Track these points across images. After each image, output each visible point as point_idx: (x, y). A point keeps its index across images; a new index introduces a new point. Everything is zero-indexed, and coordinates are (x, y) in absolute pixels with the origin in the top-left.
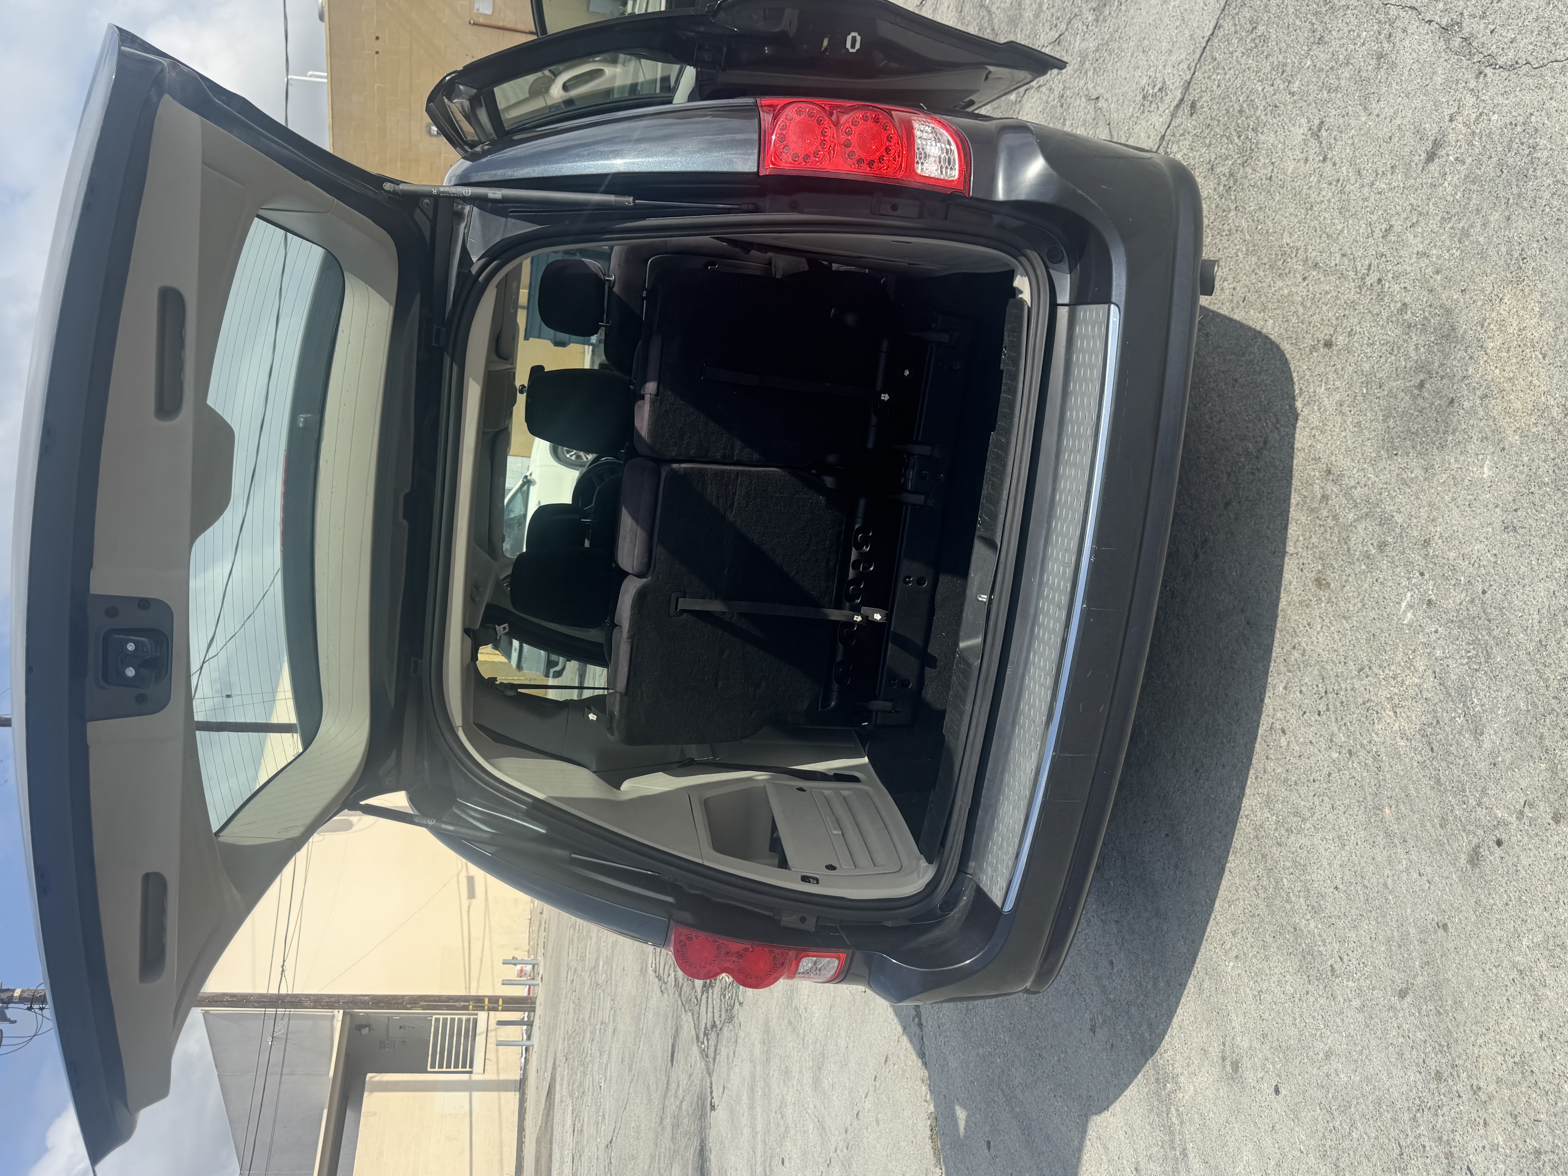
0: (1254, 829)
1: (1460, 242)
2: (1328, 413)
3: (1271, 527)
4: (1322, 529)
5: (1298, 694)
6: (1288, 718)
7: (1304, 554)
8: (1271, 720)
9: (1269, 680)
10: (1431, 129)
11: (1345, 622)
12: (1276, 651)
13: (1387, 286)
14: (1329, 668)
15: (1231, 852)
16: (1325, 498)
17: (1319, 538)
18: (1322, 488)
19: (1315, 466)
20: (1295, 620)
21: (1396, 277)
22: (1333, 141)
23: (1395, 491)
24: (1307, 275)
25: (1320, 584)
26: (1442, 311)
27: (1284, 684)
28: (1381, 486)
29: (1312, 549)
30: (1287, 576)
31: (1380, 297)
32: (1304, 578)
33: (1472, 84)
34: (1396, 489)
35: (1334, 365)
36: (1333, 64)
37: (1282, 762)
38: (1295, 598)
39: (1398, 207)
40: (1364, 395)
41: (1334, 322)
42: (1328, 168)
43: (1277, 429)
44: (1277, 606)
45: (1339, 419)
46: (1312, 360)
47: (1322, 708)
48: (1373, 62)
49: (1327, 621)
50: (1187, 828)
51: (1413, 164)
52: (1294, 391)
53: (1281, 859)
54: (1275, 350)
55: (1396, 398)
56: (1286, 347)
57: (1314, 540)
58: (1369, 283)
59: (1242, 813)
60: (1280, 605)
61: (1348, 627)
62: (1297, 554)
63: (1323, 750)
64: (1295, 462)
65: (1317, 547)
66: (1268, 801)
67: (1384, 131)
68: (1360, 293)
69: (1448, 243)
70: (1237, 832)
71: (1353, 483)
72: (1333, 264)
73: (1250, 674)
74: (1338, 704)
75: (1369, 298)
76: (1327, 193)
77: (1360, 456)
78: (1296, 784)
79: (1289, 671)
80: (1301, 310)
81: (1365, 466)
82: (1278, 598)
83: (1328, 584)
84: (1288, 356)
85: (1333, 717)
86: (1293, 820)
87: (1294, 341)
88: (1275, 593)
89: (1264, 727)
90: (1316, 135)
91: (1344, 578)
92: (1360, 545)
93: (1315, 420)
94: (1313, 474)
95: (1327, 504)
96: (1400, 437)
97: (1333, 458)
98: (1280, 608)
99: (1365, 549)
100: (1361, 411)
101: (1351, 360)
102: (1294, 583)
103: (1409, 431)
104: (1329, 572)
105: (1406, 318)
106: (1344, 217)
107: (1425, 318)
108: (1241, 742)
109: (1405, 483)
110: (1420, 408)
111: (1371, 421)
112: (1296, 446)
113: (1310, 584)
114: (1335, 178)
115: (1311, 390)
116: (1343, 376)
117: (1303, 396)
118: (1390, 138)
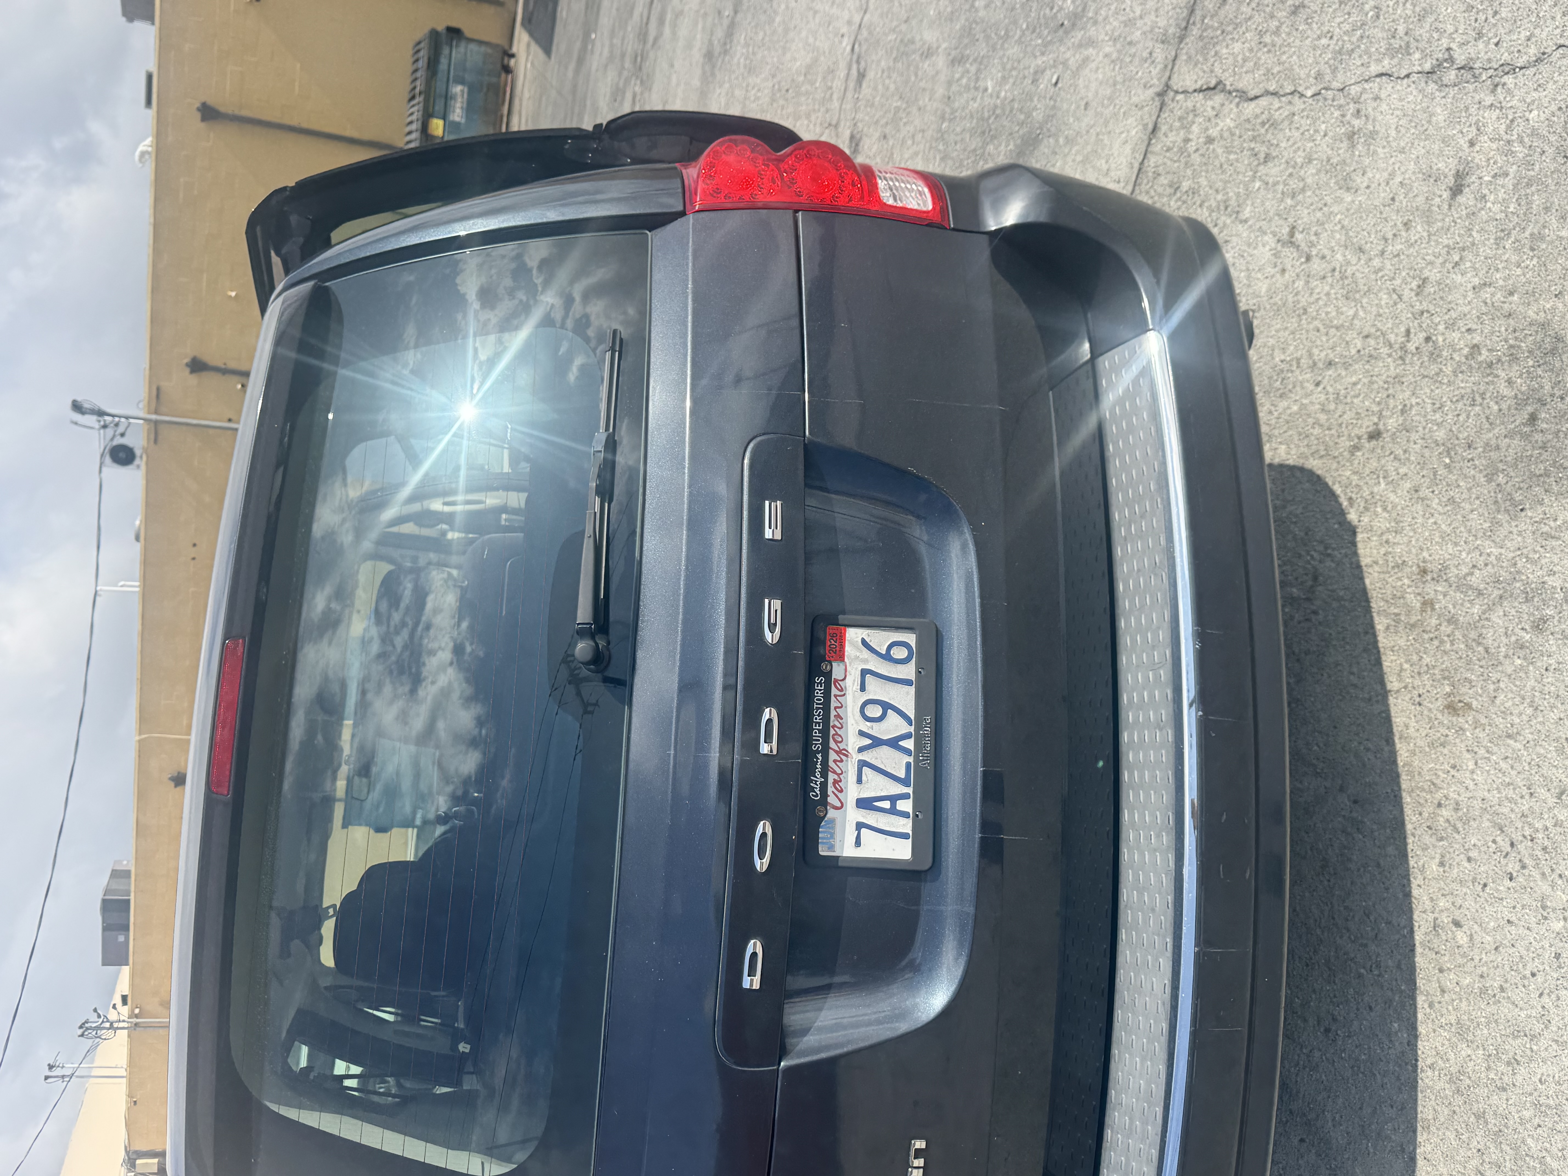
0: (1451, 1081)
1: (1532, 249)
2: (1399, 508)
3: (1355, 670)
4: (1436, 643)
5: (1466, 864)
6: (1459, 902)
7: (1417, 682)
8: (1431, 917)
9: (1412, 863)
10: (1447, 166)
11: (1511, 742)
12: (1411, 820)
13: (1440, 339)
14: (1505, 810)
15: (1419, 1128)
16: (1428, 604)
17: (1434, 655)
18: (1419, 594)
19: (1400, 574)
20: (1430, 770)
21: (1451, 326)
22: (1313, 238)
23: (1535, 552)
24: (1320, 378)
25: (1455, 710)
26: (1535, 328)
27: (1437, 860)
28: (1512, 555)
29: (1427, 672)
30: (1398, 720)
31: (1434, 356)
32: (1426, 712)
33: (1489, 100)
34: (1538, 548)
35: (1391, 453)
36: (1291, 170)
37: (1469, 967)
38: (1420, 743)
39: (1427, 258)
40: (1447, 466)
41: (1376, 408)
42: (1316, 265)
43: (1329, 555)
44: (1395, 762)
45: (1419, 507)
46: (1356, 462)
47: (1513, 866)
48: (1345, 145)
49: (1482, 752)
50: (1334, 1119)
51: (1435, 209)
52: (1340, 505)
53: (1513, 1109)
54: (1298, 474)
55: (1498, 448)
56: (1314, 464)
57: (1427, 660)
58: (1413, 349)
59: (1420, 1064)
60: (1399, 759)
61: (1518, 746)
62: (1405, 687)
63: (1533, 925)
64: (1367, 581)
65: (1434, 667)
66: (1462, 1031)
67: (1384, 195)
68: (1404, 364)
69: (1514, 258)
70: (1420, 1095)
71: (1465, 570)
72: (1353, 352)
73: (1378, 865)
74: (1539, 854)
75: (1419, 363)
76: (1322, 288)
77: (1465, 535)
78: (1502, 989)
79: (1442, 839)
80: (1323, 417)
81: (1478, 542)
82: (1393, 753)
83: (1469, 706)
84: (1319, 472)
85: (1536, 874)
86: (1514, 1046)
87: (1323, 453)
88: (1386, 749)
89: (1423, 930)
90: (1290, 242)
91: (1492, 687)
92: (1503, 638)
93: (1382, 522)
94: (1399, 583)
95: (1433, 609)
96: (1520, 488)
97: (1425, 554)
98: (1400, 763)
99: (1513, 638)
100: (1448, 485)
101: (1414, 436)
102: (1413, 724)
103: (1532, 475)
104: (1463, 690)
105: (1480, 359)
106: (1355, 300)
107: (1512, 346)
108: (1390, 963)
109: (1548, 536)
110: (1540, 444)
111: (1469, 489)
112: (1363, 564)
113: (1439, 716)
114: (1330, 267)
115: (1366, 494)
116: (1408, 459)
117: (1356, 505)
118: (1393, 199)
